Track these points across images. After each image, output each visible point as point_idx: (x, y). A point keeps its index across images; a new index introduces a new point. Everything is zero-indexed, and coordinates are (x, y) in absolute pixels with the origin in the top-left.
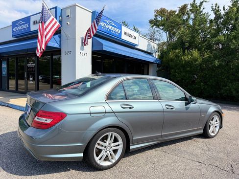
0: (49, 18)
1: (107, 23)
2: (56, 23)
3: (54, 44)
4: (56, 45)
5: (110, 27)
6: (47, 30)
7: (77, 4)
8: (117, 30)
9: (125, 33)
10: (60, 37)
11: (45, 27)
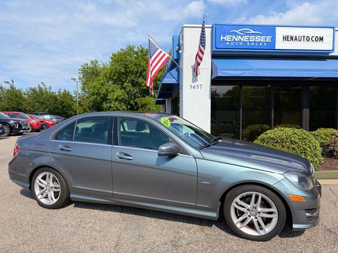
0: (155, 52)
1: (236, 34)
2: (164, 55)
3: (169, 80)
4: (173, 81)
5: (245, 39)
6: (154, 65)
7: (185, 25)
8: (262, 39)
9: (286, 38)
10: (178, 71)
11: (151, 62)
